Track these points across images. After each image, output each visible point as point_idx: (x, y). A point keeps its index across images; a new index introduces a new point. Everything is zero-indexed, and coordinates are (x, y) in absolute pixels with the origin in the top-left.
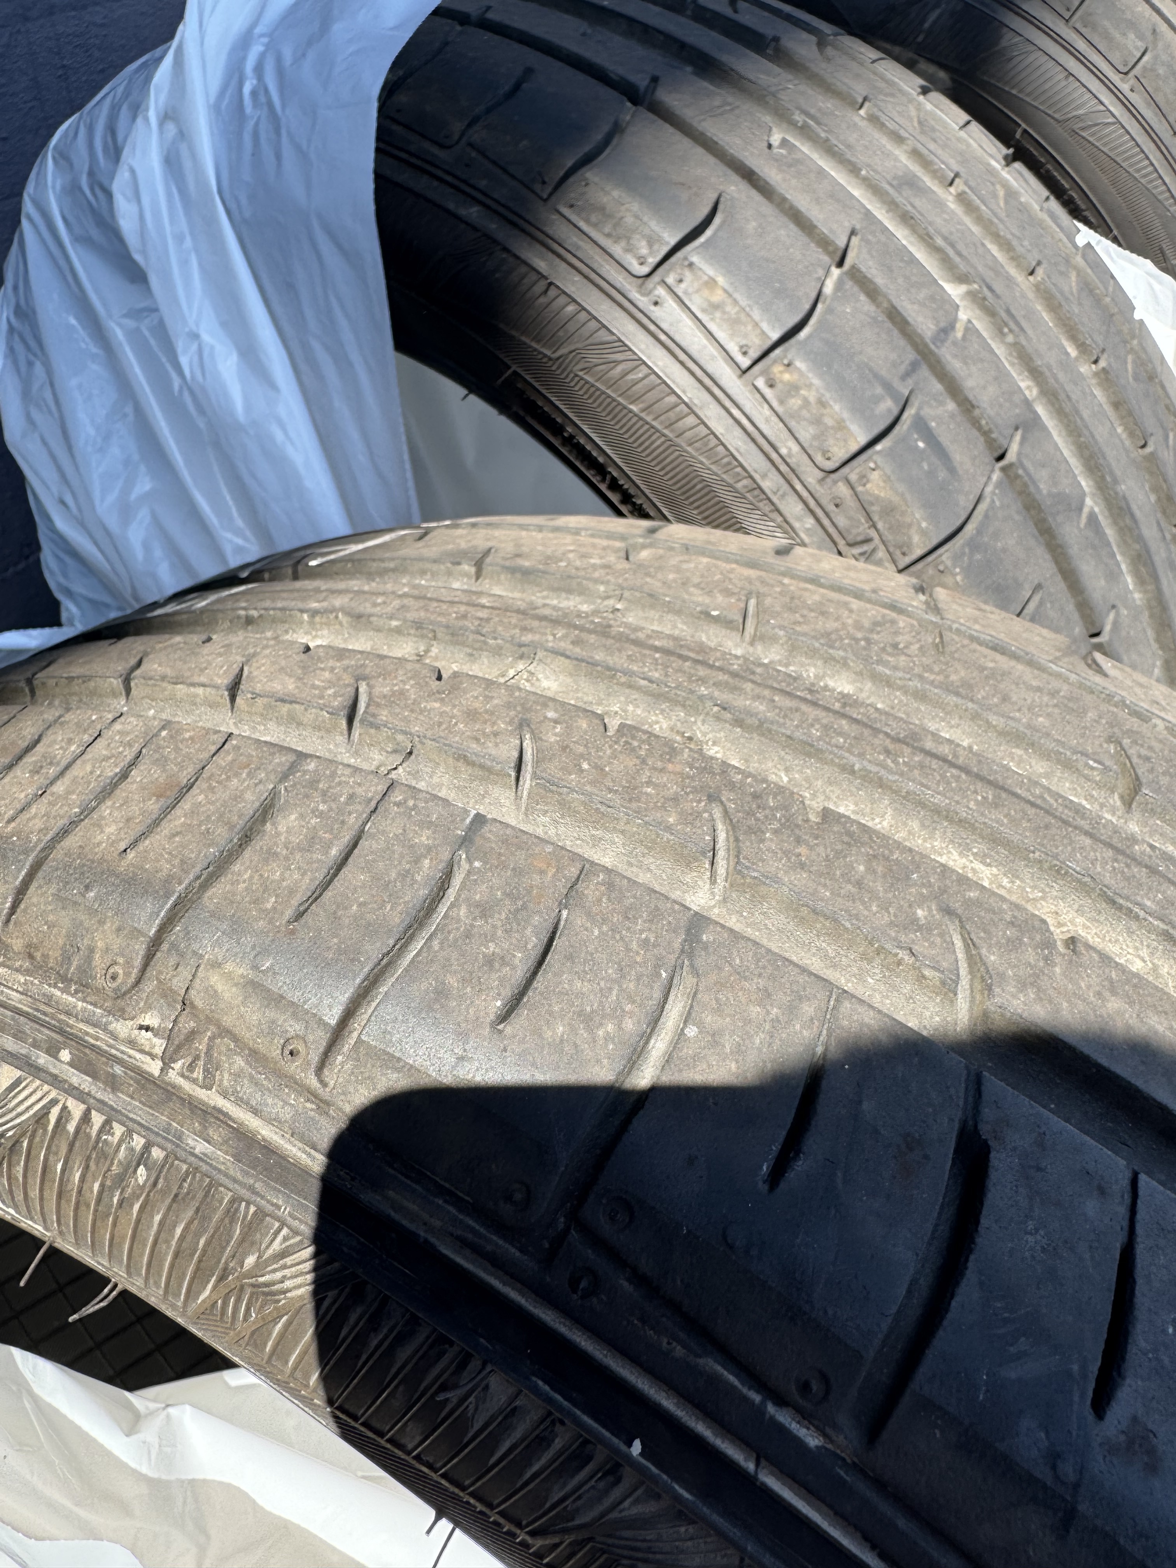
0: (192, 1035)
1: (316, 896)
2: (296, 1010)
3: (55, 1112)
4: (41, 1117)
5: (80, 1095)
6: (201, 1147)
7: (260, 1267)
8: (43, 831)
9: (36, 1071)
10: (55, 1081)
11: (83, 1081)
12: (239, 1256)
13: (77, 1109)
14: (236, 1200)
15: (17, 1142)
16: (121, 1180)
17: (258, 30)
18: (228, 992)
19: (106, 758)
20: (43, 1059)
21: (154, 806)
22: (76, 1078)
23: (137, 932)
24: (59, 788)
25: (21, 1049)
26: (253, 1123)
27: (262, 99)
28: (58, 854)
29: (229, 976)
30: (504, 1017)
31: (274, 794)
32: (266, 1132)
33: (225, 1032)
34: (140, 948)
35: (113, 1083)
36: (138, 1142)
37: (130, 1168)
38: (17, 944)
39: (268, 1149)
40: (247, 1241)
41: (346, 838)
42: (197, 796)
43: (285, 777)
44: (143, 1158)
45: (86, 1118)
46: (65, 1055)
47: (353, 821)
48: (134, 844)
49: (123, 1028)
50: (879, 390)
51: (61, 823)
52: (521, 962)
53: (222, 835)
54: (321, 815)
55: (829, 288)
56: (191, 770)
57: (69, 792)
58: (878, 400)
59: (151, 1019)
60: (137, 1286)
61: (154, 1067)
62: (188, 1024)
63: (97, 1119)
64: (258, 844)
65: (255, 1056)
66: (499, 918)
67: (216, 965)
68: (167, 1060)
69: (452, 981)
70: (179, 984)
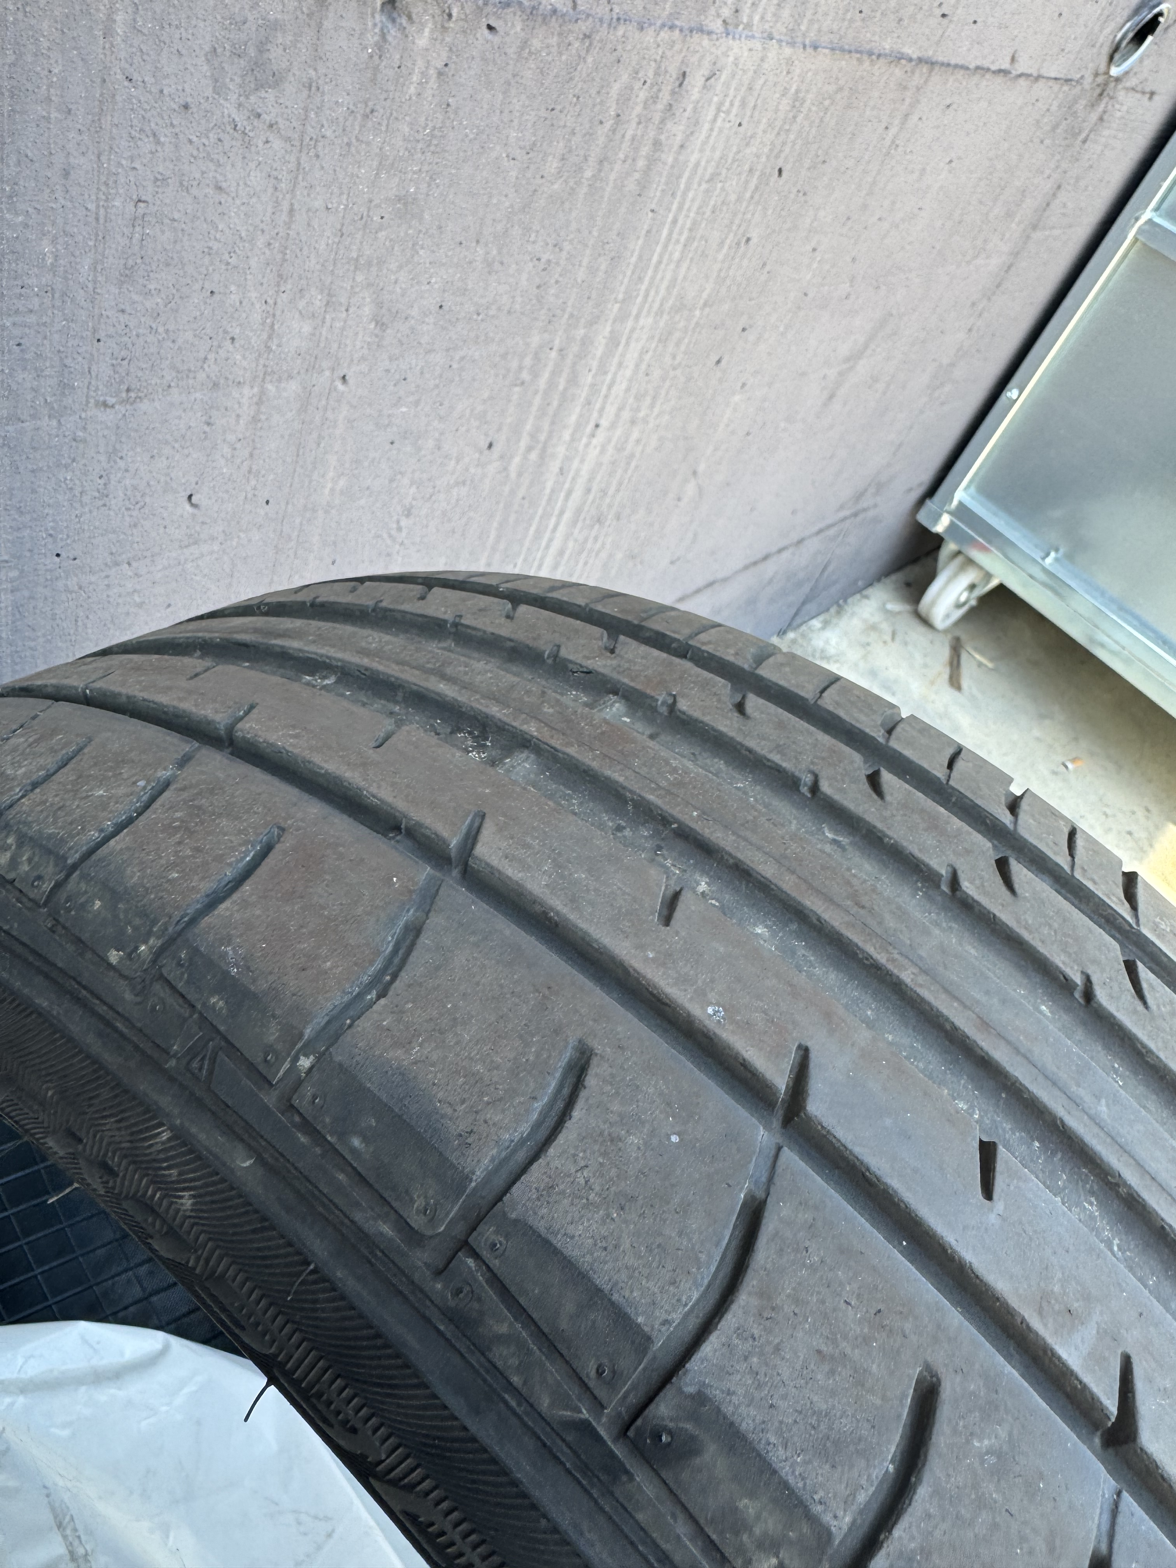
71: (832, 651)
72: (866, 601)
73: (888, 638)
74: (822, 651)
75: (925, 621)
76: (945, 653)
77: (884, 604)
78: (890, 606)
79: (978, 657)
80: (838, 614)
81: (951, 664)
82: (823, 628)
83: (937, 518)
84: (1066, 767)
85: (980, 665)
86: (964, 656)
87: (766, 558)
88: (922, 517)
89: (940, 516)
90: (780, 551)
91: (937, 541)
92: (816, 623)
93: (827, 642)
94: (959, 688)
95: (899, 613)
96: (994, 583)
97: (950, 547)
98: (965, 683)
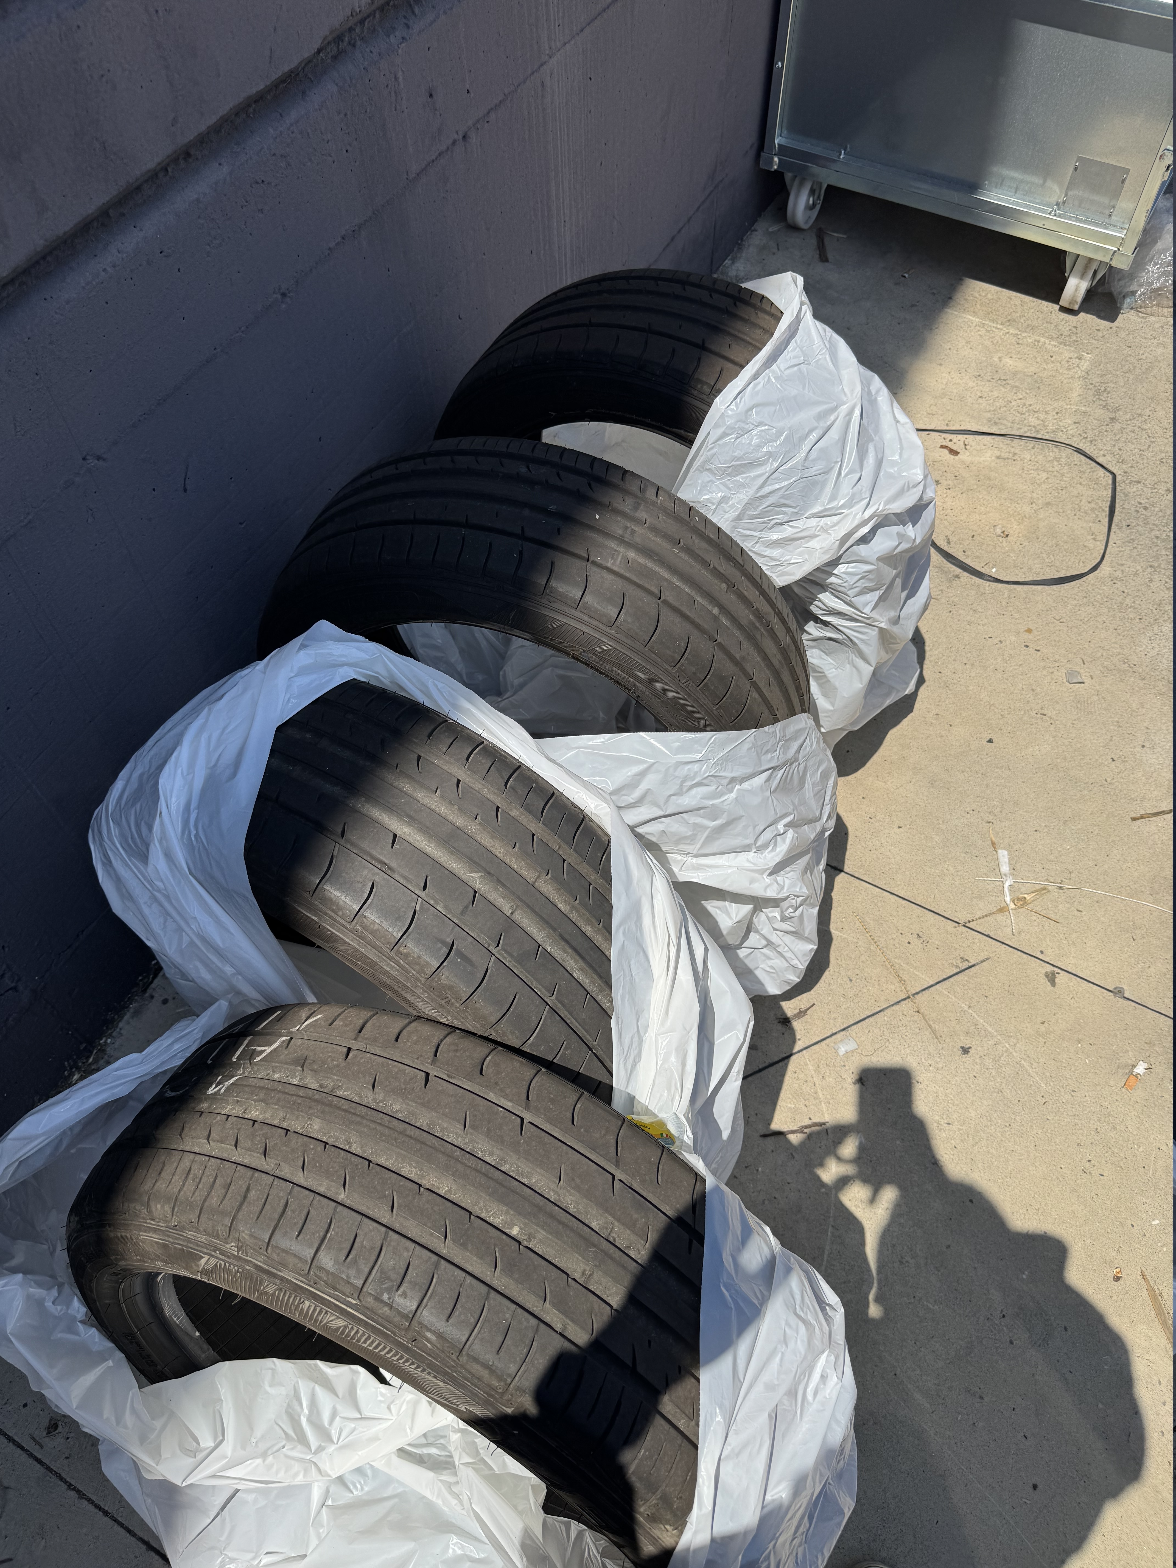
0: (242, 1246)
1: (261, 1212)
2: (259, 1239)
3: (218, 1264)
4: (216, 1265)
5: (223, 1260)
6: (248, 1268)
7: (264, 1288)
8: (200, 1200)
9: (212, 1256)
10: (217, 1258)
11: (223, 1257)
12: (260, 1287)
13: (223, 1263)
14: (257, 1277)
15: (212, 1270)
16: (235, 1276)
17: (192, 807)
18: (247, 1237)
19: (210, 1175)
20: (213, 1253)
21: (223, 1191)
22: (221, 1257)
23: (226, 1226)
24: (200, 1186)
25: (209, 1251)
26: (256, 1262)
27: (199, 840)
28: (205, 1207)
29: (246, 1234)
30: (298, 1235)
31: (249, 1184)
32: (259, 1264)
33: (248, 1245)
34: (228, 1229)
35: (229, 1257)
36: (236, 1268)
37: (236, 1273)
38: (201, 1229)
39: (260, 1266)
40: (261, 1284)
41: (265, 1197)
42: (232, 1187)
43: (251, 1179)
44: (238, 1271)
45: (225, 1264)
46: (218, 1252)
47: (266, 1191)
48: (221, 1203)
49: (227, 1246)
50: (440, 945)
51: (204, 1197)
52: (301, 1222)
53: (239, 1198)
54: (260, 1190)
55: (417, 909)
56: (230, 1178)
57: (203, 1187)
58: (440, 949)
59: (233, 1244)
60: (243, 1295)
61: (236, 1253)
62: (240, 1244)
63: (227, 1265)
64: (248, 1200)
65: (254, 1250)
66: (297, 1213)
67: (243, 1232)
68: (238, 1252)
69: (288, 1230)
70: (237, 1236)
71: (742, 274)
72: (755, 233)
73: (775, 250)
74: (737, 276)
75: (794, 228)
76: (814, 241)
77: (768, 230)
78: (770, 230)
79: (835, 234)
80: (739, 249)
81: (819, 247)
82: (733, 263)
83: (771, 162)
84: (905, 277)
85: (838, 239)
86: (827, 240)
87: (673, 239)
88: (762, 166)
89: (773, 159)
90: (679, 231)
91: (778, 175)
92: (727, 262)
93: (737, 270)
94: (827, 260)
95: (779, 230)
96: (825, 186)
97: (788, 176)
98: (830, 256)
